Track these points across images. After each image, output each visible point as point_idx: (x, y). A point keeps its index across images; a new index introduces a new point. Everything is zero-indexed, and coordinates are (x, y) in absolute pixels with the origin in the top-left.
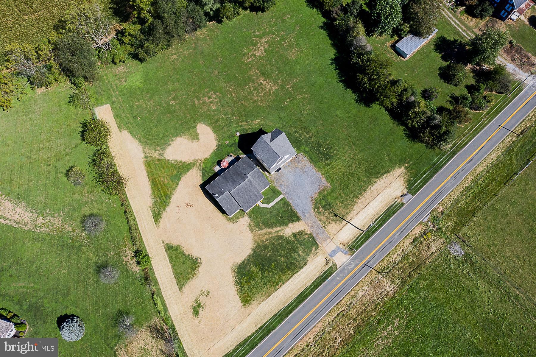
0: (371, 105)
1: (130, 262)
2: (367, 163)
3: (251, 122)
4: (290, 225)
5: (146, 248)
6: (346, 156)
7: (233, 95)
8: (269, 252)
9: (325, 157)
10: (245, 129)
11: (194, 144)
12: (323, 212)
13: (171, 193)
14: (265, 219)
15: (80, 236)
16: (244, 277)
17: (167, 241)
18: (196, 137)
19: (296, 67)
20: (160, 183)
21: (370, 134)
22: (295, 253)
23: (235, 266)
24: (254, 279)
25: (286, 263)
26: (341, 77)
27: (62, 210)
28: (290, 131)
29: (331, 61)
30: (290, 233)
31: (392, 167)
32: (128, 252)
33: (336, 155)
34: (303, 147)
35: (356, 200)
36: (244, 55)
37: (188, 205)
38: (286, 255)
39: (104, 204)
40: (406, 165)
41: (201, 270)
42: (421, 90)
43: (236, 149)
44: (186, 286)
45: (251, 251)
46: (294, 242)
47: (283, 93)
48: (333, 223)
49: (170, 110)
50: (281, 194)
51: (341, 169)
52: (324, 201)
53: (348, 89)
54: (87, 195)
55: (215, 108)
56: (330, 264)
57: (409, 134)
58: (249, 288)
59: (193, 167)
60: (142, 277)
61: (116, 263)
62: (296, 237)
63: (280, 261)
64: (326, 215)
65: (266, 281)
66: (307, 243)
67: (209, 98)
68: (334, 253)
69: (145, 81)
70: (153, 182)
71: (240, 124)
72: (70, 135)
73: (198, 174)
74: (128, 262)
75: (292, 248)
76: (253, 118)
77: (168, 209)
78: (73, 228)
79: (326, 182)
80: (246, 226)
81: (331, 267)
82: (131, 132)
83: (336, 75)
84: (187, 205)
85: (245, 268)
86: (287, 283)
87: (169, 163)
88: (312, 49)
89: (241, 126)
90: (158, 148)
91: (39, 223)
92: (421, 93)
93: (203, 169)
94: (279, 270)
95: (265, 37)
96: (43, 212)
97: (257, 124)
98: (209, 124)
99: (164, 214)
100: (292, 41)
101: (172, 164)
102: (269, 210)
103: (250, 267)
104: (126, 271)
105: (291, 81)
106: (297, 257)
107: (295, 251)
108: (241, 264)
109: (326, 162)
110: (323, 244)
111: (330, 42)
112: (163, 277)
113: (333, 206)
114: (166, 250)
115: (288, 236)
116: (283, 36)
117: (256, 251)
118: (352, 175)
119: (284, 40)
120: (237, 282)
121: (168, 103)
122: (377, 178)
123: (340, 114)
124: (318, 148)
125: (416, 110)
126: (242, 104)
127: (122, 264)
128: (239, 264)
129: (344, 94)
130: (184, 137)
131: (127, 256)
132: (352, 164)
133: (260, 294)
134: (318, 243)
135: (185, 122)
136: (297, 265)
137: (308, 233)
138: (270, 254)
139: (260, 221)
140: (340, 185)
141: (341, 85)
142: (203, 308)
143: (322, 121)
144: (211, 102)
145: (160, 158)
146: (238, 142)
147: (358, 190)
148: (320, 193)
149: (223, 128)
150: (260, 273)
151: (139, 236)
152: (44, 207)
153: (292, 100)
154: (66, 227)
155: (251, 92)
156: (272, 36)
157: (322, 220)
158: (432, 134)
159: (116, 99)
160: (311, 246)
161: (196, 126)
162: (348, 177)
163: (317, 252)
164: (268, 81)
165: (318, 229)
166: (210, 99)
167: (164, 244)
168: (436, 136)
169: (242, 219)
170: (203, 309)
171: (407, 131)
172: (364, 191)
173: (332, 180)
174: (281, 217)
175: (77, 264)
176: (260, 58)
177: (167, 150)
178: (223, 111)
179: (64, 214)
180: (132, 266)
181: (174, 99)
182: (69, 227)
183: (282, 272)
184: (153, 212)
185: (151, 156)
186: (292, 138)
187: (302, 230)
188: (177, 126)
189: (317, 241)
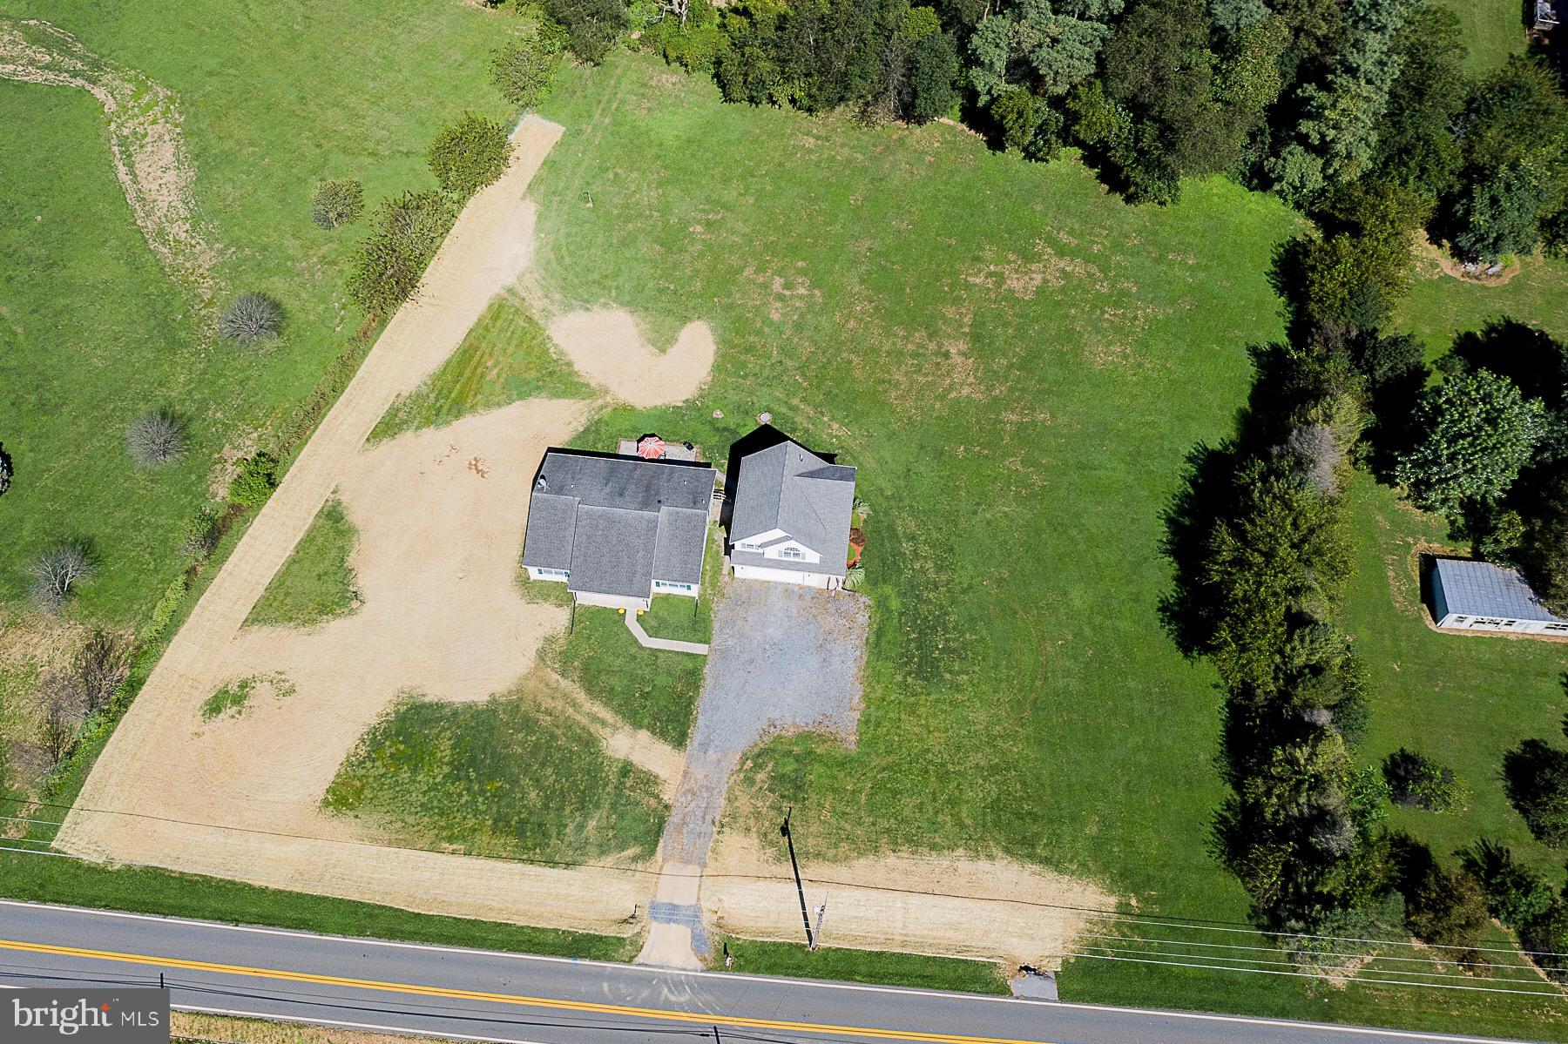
0: (1195, 654)
1: (228, 466)
2: (1018, 786)
3: (825, 419)
4: (644, 735)
5: (291, 469)
6: (981, 717)
7: (852, 324)
8: (522, 744)
9: (920, 665)
10: (792, 423)
11: (644, 355)
12: (761, 788)
13: (472, 407)
14: (601, 660)
15: (209, 325)
16: (401, 742)
17: (345, 498)
18: (662, 342)
19: (1080, 389)
20: (476, 368)
21: (1114, 724)
22: (577, 814)
23: (412, 697)
24: (415, 771)
25: (530, 813)
26: (1181, 511)
27: (238, 248)
28: (899, 522)
29: (1198, 451)
30: (621, 755)
31: (1083, 865)
32: (248, 443)
33: (958, 688)
34: (888, 589)
35: (885, 848)
36: (976, 259)
37: (476, 467)
38: (553, 792)
39: (322, 307)
40: (1133, 902)
41: (335, 628)
42: (1402, 750)
43: (723, 447)
44: (266, 629)
45: (487, 698)
46: (606, 785)
47: (978, 422)
48: (754, 841)
49: (671, 240)
50: (705, 643)
51: (930, 732)
52: (795, 766)
53: (1171, 559)
54: (315, 259)
55: (776, 319)
56: (628, 932)
57: (1231, 829)
58: (382, 776)
59: (584, 399)
60: (211, 519)
61: (201, 444)
62: (624, 776)
63: (523, 793)
64: (759, 804)
65: (435, 803)
66: (635, 820)
67: (787, 286)
68: (671, 913)
69: (689, 141)
70: (465, 352)
71: (795, 401)
72: (422, 124)
73: (575, 423)
74: (226, 461)
75: (583, 792)
76: (839, 415)
77: (429, 433)
78: (213, 298)
79: (853, 727)
80: (541, 632)
81: (621, 940)
82: (541, 218)
83: (1174, 496)
84: (474, 462)
85: (426, 722)
86: (474, 861)
87: (543, 343)
88: (1172, 382)
89: (793, 408)
90: (558, 296)
91: (173, 231)
92: (1392, 756)
93: (600, 421)
94: (495, 808)
95: (1072, 260)
96: (203, 220)
97: (836, 437)
98: (724, 342)
99: (407, 436)
100: (1137, 323)
101: (546, 352)
102: (633, 650)
103: (440, 732)
104: (199, 477)
105: (1033, 409)
106: (571, 826)
107: (583, 808)
108: (431, 706)
109: (909, 680)
110: (671, 863)
111: (1246, 404)
112: (247, 563)
113: (804, 799)
114: (321, 511)
115: (609, 753)
116: (1125, 293)
117: (494, 711)
118: (944, 777)
119: (1117, 305)
120: (374, 734)
121: (684, 223)
122: (1007, 851)
123: (1079, 597)
124: (926, 628)
125: (1301, 754)
126: (850, 362)
127: (211, 454)
128: (427, 700)
129: (1146, 559)
130: (639, 320)
131: (238, 448)
132: (977, 749)
133: (387, 818)
134: (660, 849)
135: (675, 292)
136: (548, 845)
137: (666, 798)
138: (520, 750)
139: (586, 653)
140: (884, 770)
141: (1162, 531)
142: (240, 713)
143: (1011, 573)
144: (780, 298)
145: (536, 318)
146: (744, 435)
147: (919, 827)
148: (805, 737)
149: (745, 377)
150: (446, 769)
151: (308, 433)
152: (216, 213)
153: (986, 456)
154: (205, 285)
155: (901, 353)
156: (1094, 269)
157: (737, 804)
158: (1288, 871)
159: (589, 131)
160: (635, 839)
161: (690, 320)
162: (927, 772)
163: (633, 867)
164: (971, 361)
165: (699, 813)
166: (788, 289)
167: (332, 496)
168: (1297, 887)
169: (553, 608)
170: (237, 716)
171: (1235, 815)
172: (933, 847)
173: (875, 738)
174: (646, 696)
175: (137, 371)
176: (1011, 298)
177: (571, 315)
178: (788, 339)
179: (234, 257)
180: (220, 479)
181: (709, 224)
182: (210, 288)
183: (496, 821)
184: (393, 412)
185: (524, 299)
186: (886, 543)
187: (656, 777)
188: (651, 284)
189: (661, 841)
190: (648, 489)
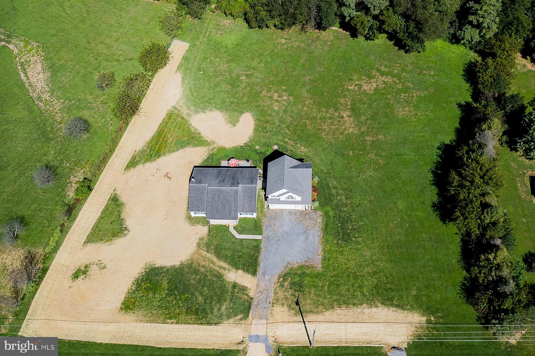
0: (447, 222)
1: (73, 184)
2: (385, 279)
3: (299, 146)
4: (240, 272)
5: (97, 183)
6: (367, 253)
7: (305, 109)
8: (194, 279)
9: (343, 236)
10: (286, 148)
11: (227, 127)
12: (287, 288)
13: (164, 153)
14: (221, 245)
15: (61, 131)
16: (148, 283)
17: (118, 192)
18: (234, 122)
19: (394, 126)
20: (164, 138)
21: (419, 251)
22: (218, 304)
23: (151, 265)
24: (154, 293)
25: (200, 306)
26: (437, 168)
27: (69, 101)
28: (330, 182)
29: (442, 145)
30: (232, 280)
31: (412, 306)
32: (80, 174)
33: (358, 243)
34: (328, 208)
35: (336, 307)
36: (350, 80)
37: (167, 176)
38: (207, 297)
39: (103, 120)
40: (432, 319)
41: (119, 242)
42: (529, 252)
43: (261, 160)
44: (93, 245)
45: (179, 263)
46: (228, 292)
47: (357, 141)
48: (286, 308)
49: (234, 83)
50: (260, 235)
51: (349, 261)
52: (299, 278)
53: (435, 187)
54: (99, 102)
55: (276, 109)
56: (241, 347)
57: (467, 287)
58: (142, 296)
59: (206, 146)
60: (68, 205)
61: (62, 176)
62: (234, 288)
63: (196, 298)
64: (287, 294)
65: (163, 305)
66: (240, 304)
67: (280, 96)
68: (257, 338)
69: (237, 45)
70: (159, 132)
71: (286, 140)
72: (135, 47)
75: (219, 296)
76: (304, 143)
77: (148, 165)
78: (61, 120)
79: (319, 261)
80: (198, 236)
81: (239, 351)
82: (183, 79)
83: (434, 163)
84: (166, 174)
85: (157, 274)
86: (180, 325)
87: (188, 126)
88: (429, 120)
89: (286, 143)
90: (192, 108)
91: (44, 97)
93: (213, 154)
94: (186, 305)
95: (387, 77)
96: (55, 91)
97: (303, 152)
98: (257, 120)
99: (140, 167)
100: (414, 98)
101: (190, 130)
102: (233, 240)
103: (163, 278)
104: (62, 189)
105: (377, 135)
106: (216, 309)
107: (220, 302)
108: (159, 268)
109: (339, 242)
110: (255, 320)
111: (458, 126)
112: (83, 220)
113: (303, 291)
114: (110, 198)
115: (228, 280)
116: (408, 88)
117: (183, 268)
118: (356, 278)
119: (405, 92)
120: (137, 281)
121: (238, 76)
122: (383, 303)
123: (401, 205)
124: (344, 222)
125: (491, 257)
126: (306, 123)
127: (66, 180)
128: (156, 266)
129: (425, 188)
130: (224, 114)
131: (76, 177)
132: (368, 266)
133: (146, 312)
134: (250, 315)
135: (237, 102)
136: (208, 317)
137: (251, 295)
138: (194, 282)
139: (215, 242)
140: (333, 277)
141: (430, 176)
142: (86, 277)
143: (375, 198)
144: (277, 101)
145: (185, 117)
146: (268, 155)
147: (348, 298)
148: (302, 267)
149: (267, 132)
150: (166, 292)
151: (102, 168)
152: (59, 88)
153: (361, 154)
154: (58, 116)
155: (325, 118)
156: (396, 80)
157: (278, 295)
158: (490, 301)
159: (199, 44)
160: (240, 311)
161: (244, 113)
162: (349, 276)
163: (241, 322)
164: (352, 118)
165: (264, 300)
166: (280, 97)
167: (113, 192)
168: (494, 307)
169: (201, 227)
170: (85, 279)
171: (468, 282)
172: (354, 304)
173: (328, 265)
174: (239, 257)
175: (35, 151)
176: (365, 93)
177: (198, 115)
178: (282, 116)
179: (68, 104)
180: (70, 189)
181: (247, 76)
182: (60, 117)
183: (187, 310)
184: (134, 157)
185: (180, 110)
186: (326, 190)
187: (246, 287)
188: (227, 100)
189: (251, 311)
190: (233, 178)
